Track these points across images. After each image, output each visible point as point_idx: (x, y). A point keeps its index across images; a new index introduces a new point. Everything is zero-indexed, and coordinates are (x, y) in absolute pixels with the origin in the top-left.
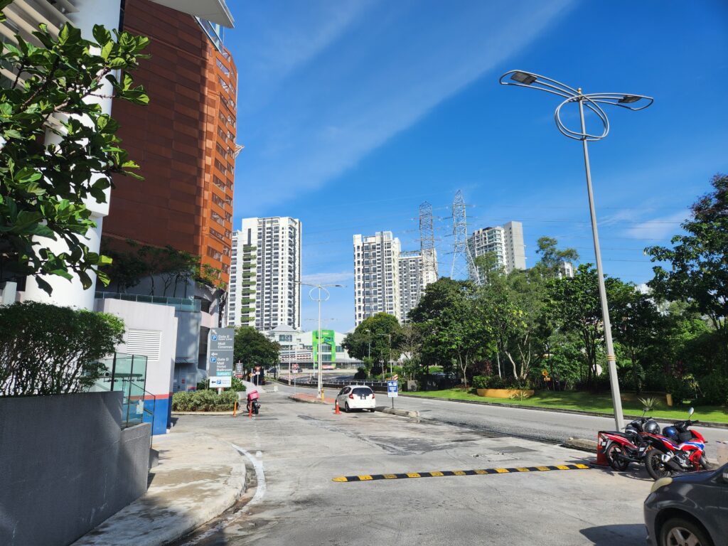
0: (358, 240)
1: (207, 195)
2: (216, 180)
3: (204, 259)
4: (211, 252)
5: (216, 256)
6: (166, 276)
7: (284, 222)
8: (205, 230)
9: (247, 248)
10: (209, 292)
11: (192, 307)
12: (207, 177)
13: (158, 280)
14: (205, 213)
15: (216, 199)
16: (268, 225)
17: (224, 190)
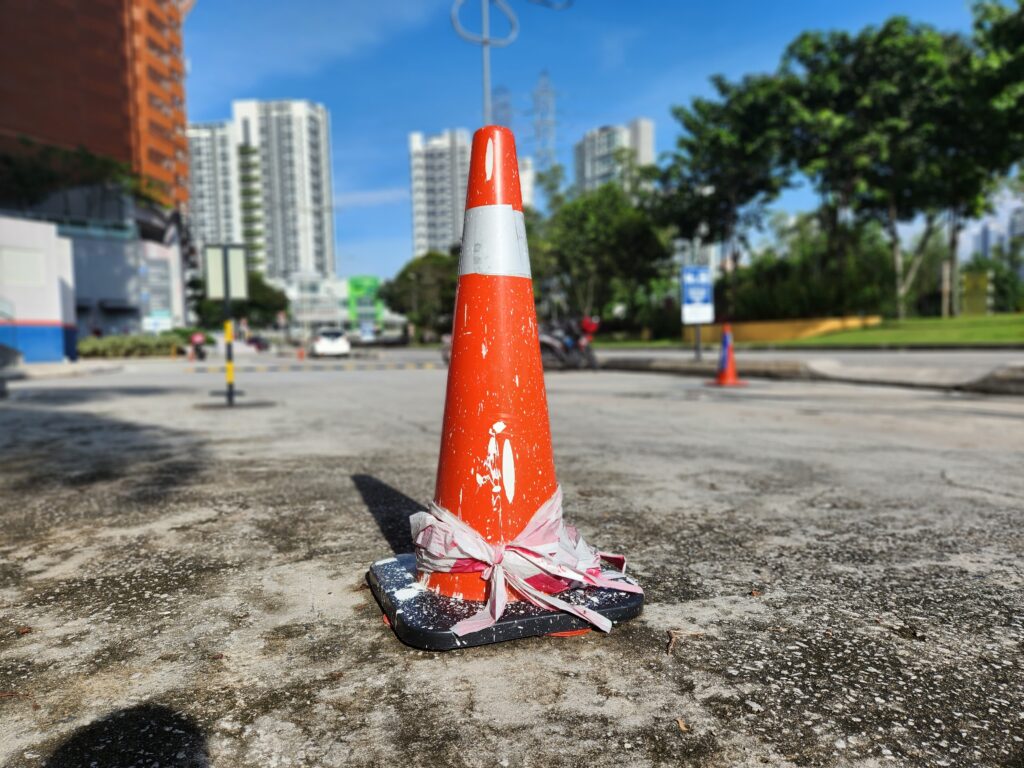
0: (417, 142)
1: (140, 69)
2: (152, 44)
3: (147, 168)
4: (156, 157)
5: (166, 164)
6: (87, 191)
7: (299, 110)
8: (143, 124)
9: (245, 150)
10: (161, 216)
11: (129, 235)
12: (138, 41)
13: (76, 196)
14: (141, 96)
15: (155, 75)
16: (274, 114)
17: (166, 60)
